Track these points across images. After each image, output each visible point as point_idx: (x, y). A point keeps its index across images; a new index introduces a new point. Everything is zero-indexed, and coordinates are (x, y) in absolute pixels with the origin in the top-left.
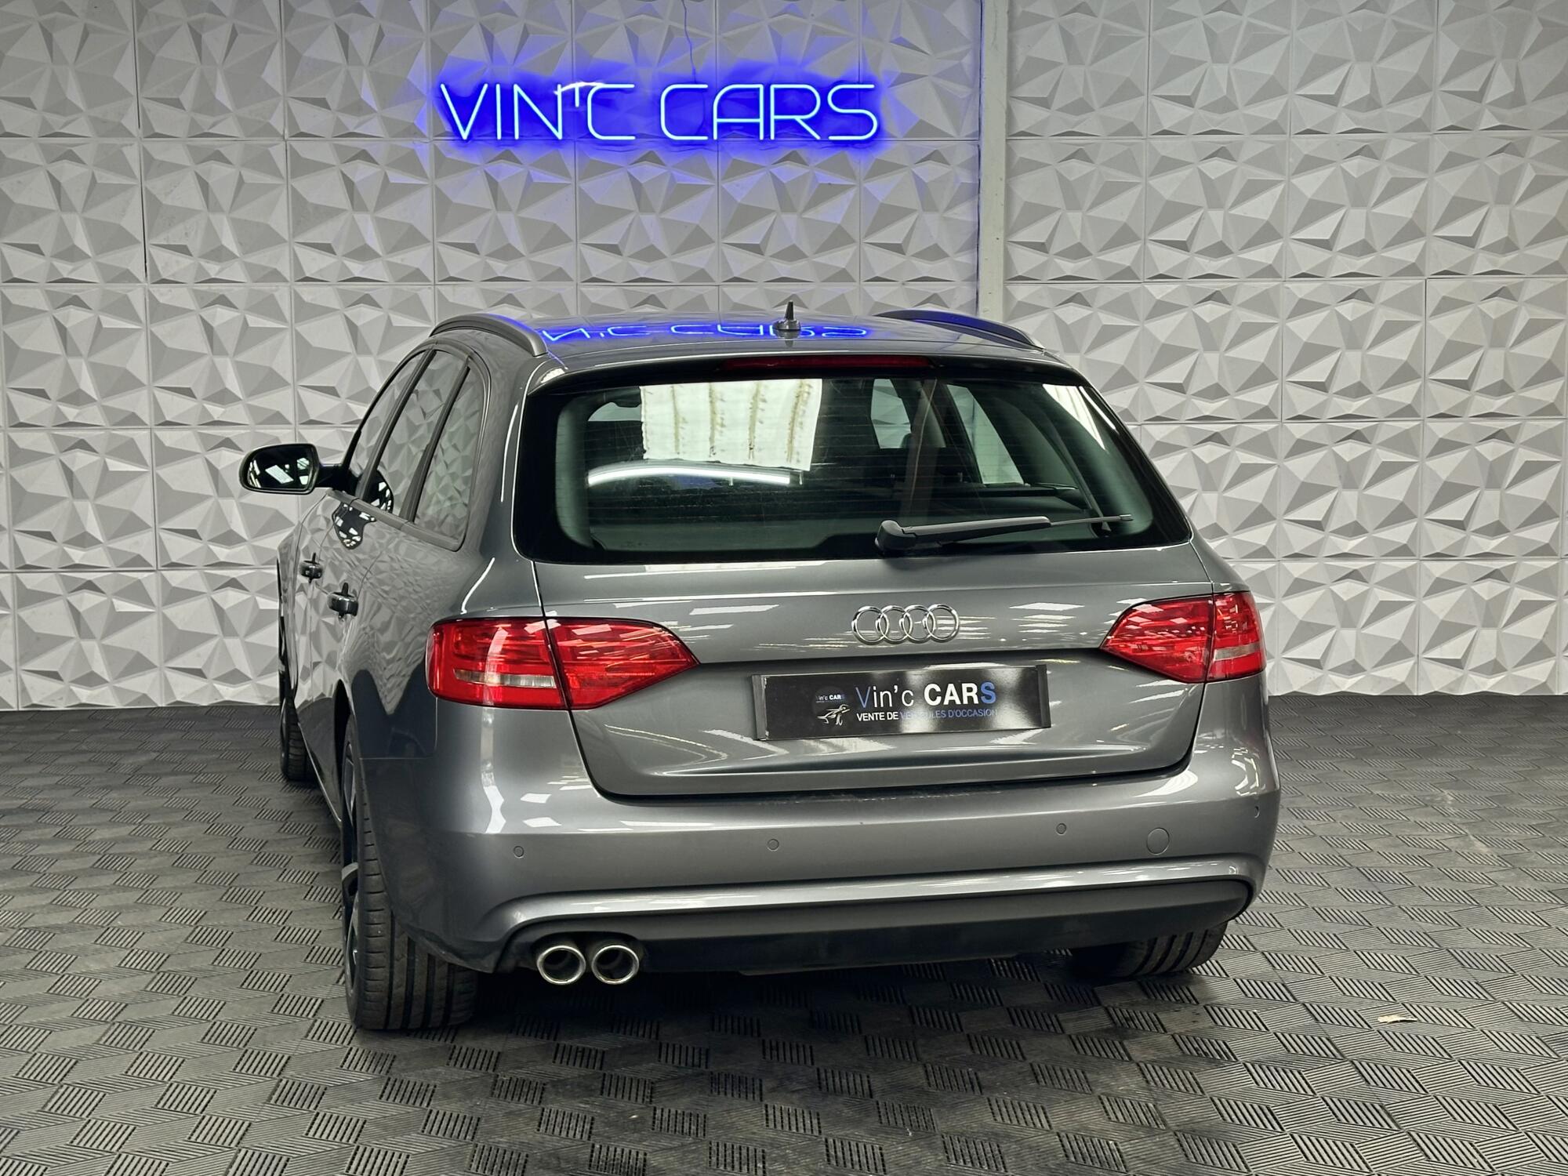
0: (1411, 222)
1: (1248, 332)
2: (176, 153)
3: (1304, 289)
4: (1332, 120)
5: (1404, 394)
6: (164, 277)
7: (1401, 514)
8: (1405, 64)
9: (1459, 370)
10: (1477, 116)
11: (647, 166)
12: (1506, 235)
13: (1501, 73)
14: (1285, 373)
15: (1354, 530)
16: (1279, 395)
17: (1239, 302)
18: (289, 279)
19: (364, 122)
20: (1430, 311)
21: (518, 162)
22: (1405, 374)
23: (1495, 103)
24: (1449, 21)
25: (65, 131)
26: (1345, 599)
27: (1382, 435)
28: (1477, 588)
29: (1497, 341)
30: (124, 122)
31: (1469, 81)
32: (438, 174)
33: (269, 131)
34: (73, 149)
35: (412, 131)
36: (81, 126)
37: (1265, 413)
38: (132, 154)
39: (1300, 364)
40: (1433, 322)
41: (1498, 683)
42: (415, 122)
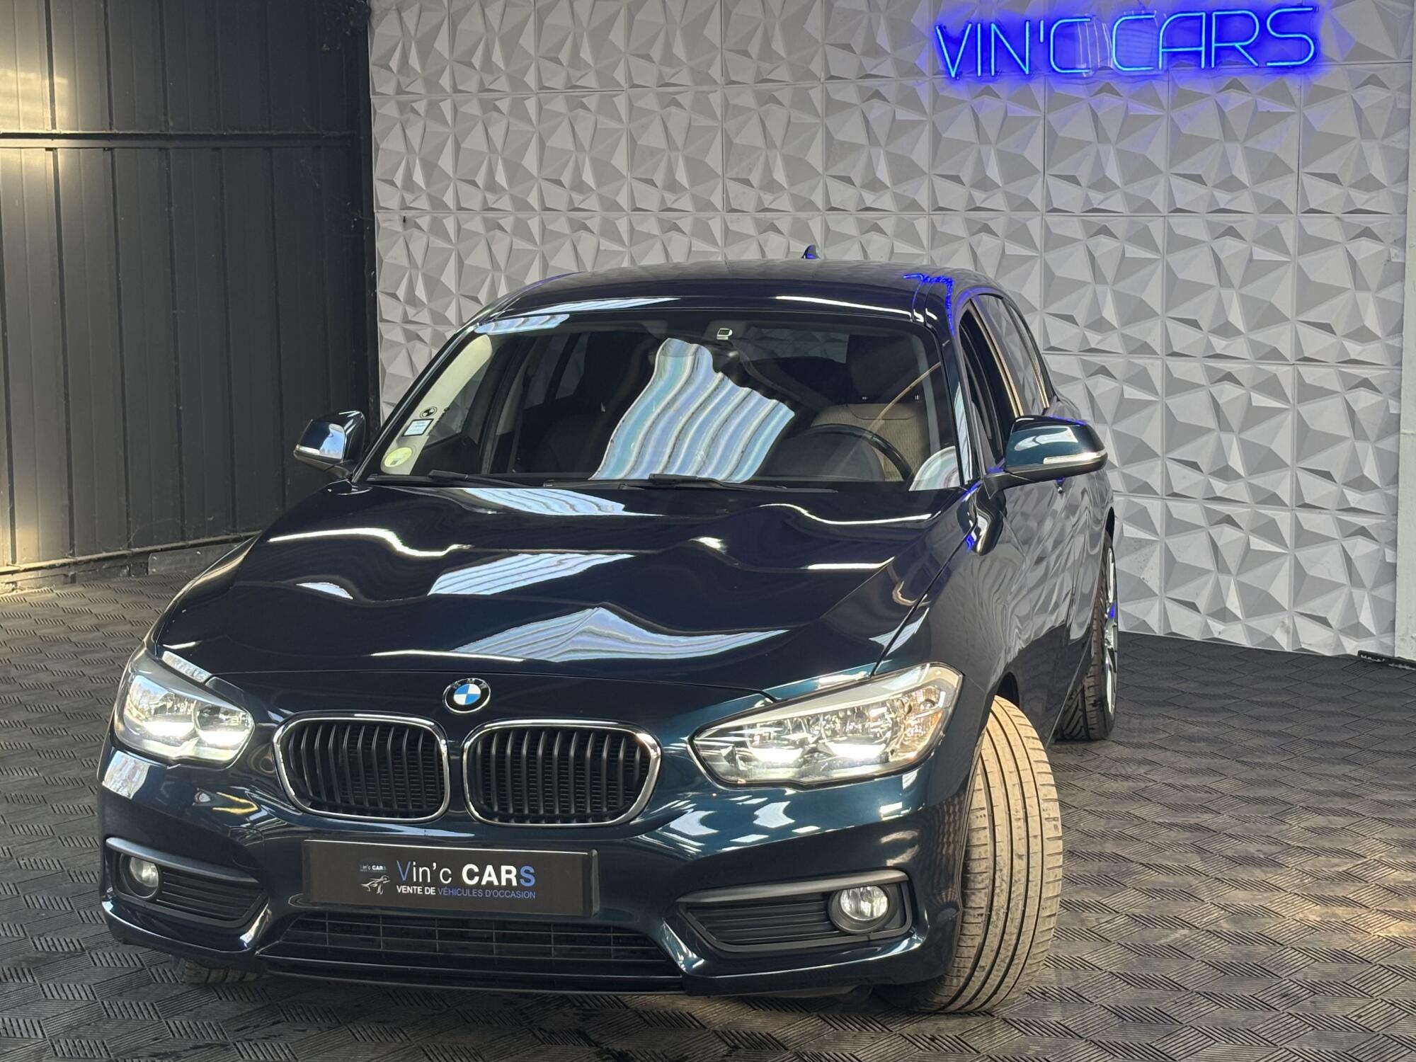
2: (747, 99)
6: (734, 207)
11: (1106, 97)
18: (821, 207)
19: (879, 64)
21: (997, 96)
25: (672, 81)
30: (710, 72)
32: (934, 109)
33: (811, 75)
34: (676, 97)
35: (915, 72)
36: (684, 77)
38: (716, 100)
42: (917, 62)
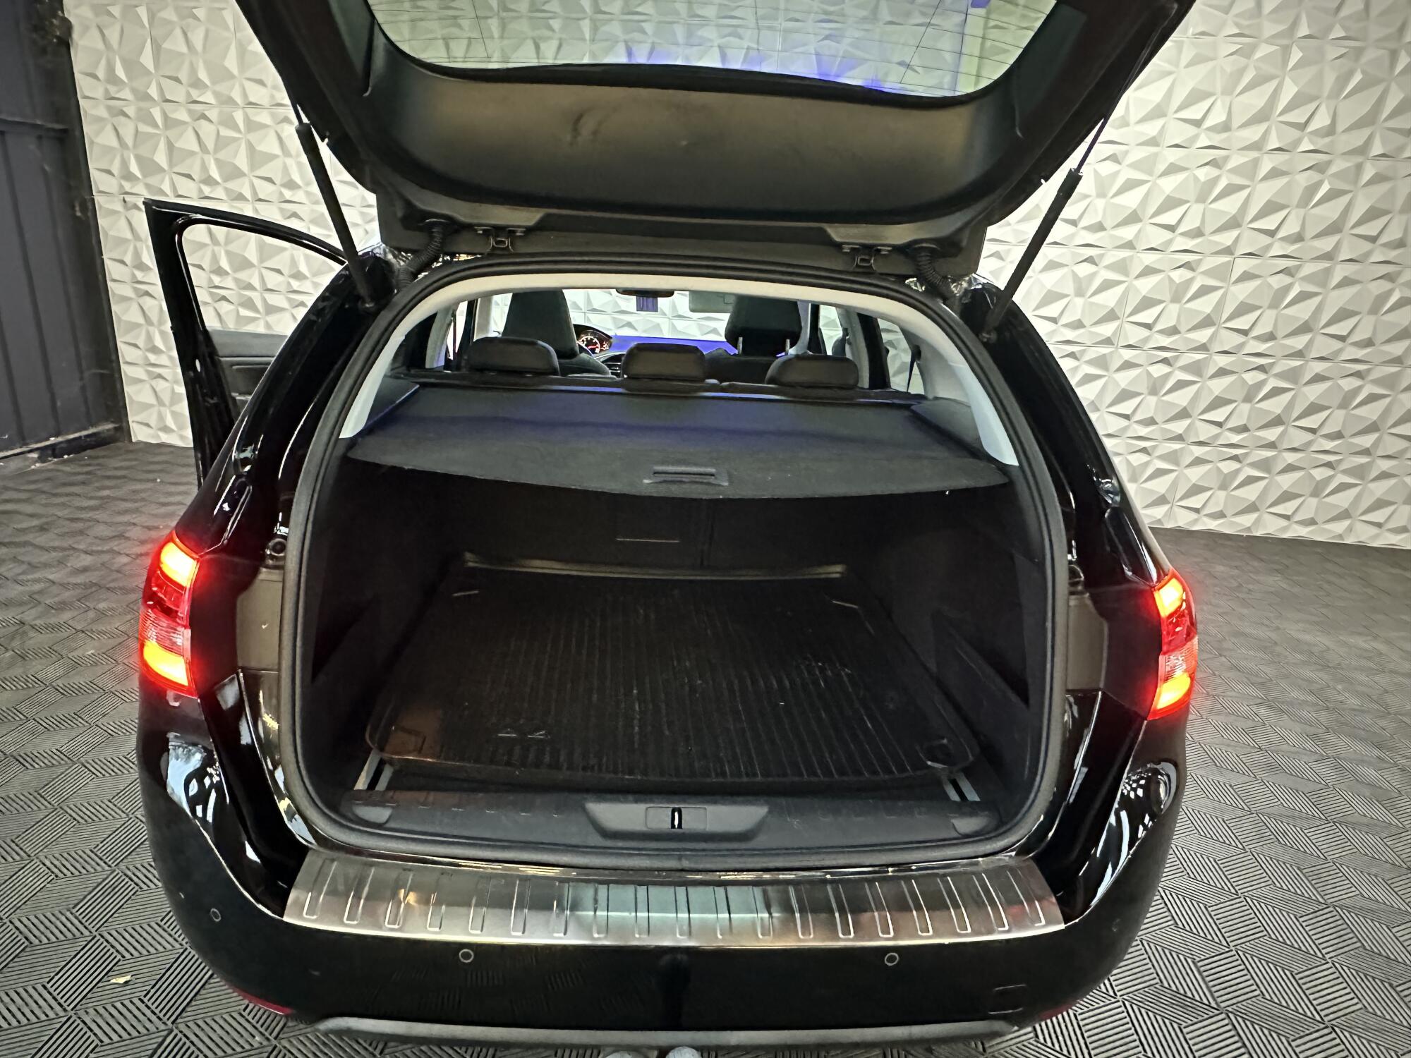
0: (1234, 216)
1: (1107, 285)
3: (1150, 259)
4: (1195, 138)
5: (1203, 336)
7: (1184, 414)
8: (1257, 100)
9: (1243, 323)
10: (1298, 142)
12: (1297, 229)
13: (1323, 109)
14: (1126, 315)
15: (1151, 422)
16: (1119, 328)
17: (1105, 264)
20: (1234, 278)
22: (1207, 322)
23: (1316, 133)
24: (1294, 68)
26: (1135, 464)
27: (1181, 363)
28: (1221, 465)
29: (1274, 305)
31: (1298, 116)
37: (1108, 341)
39: (1136, 311)
40: (1234, 289)
41: (1219, 525)
